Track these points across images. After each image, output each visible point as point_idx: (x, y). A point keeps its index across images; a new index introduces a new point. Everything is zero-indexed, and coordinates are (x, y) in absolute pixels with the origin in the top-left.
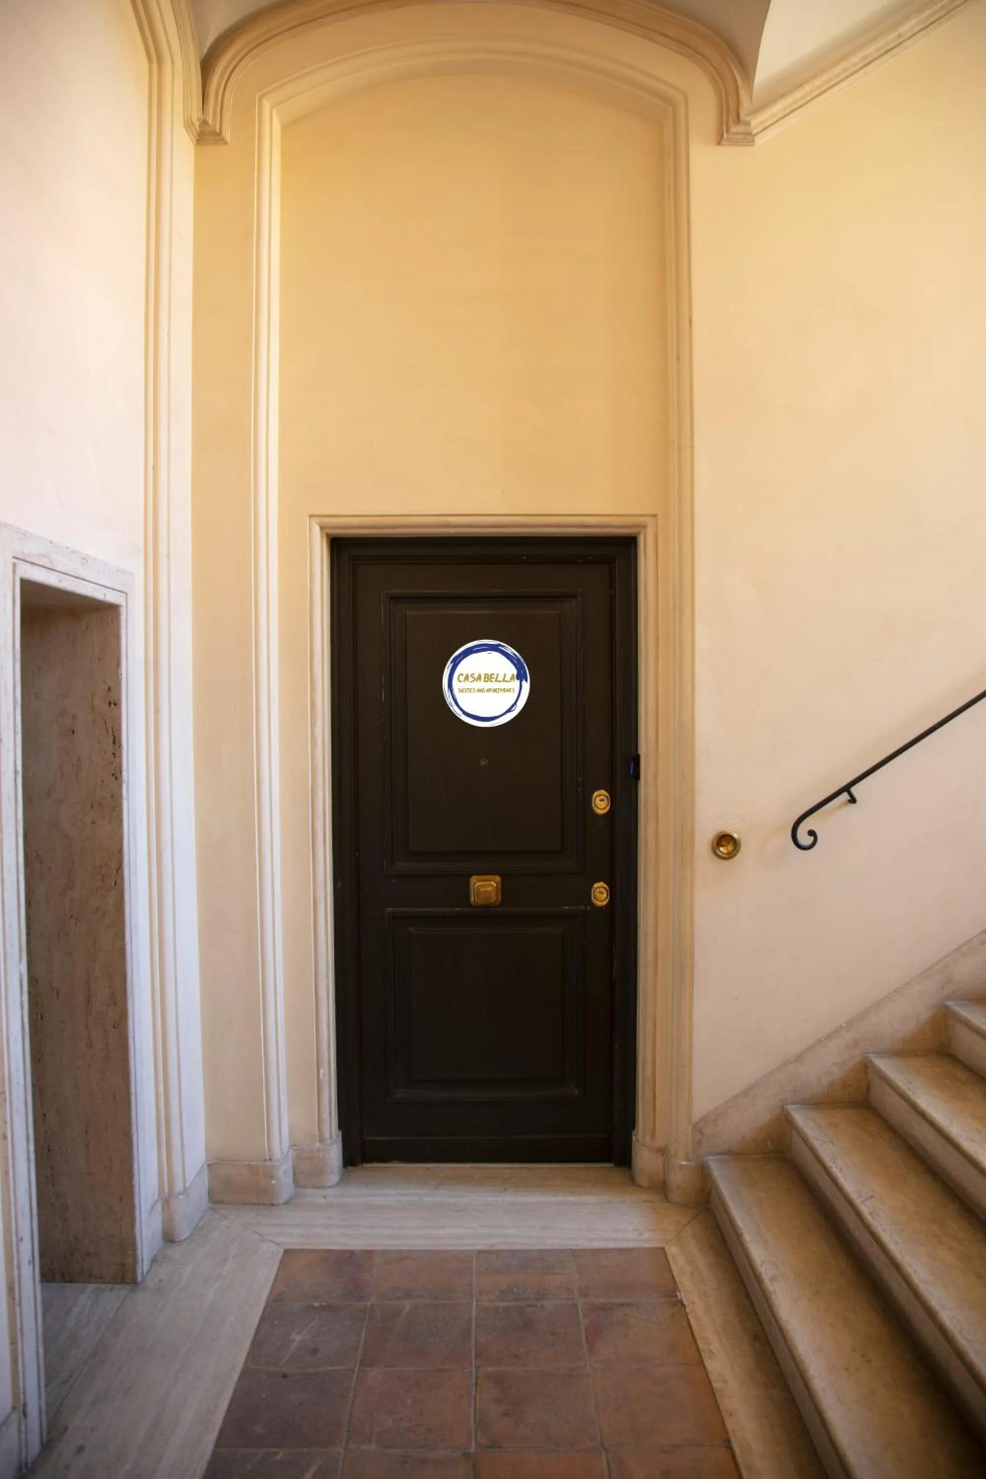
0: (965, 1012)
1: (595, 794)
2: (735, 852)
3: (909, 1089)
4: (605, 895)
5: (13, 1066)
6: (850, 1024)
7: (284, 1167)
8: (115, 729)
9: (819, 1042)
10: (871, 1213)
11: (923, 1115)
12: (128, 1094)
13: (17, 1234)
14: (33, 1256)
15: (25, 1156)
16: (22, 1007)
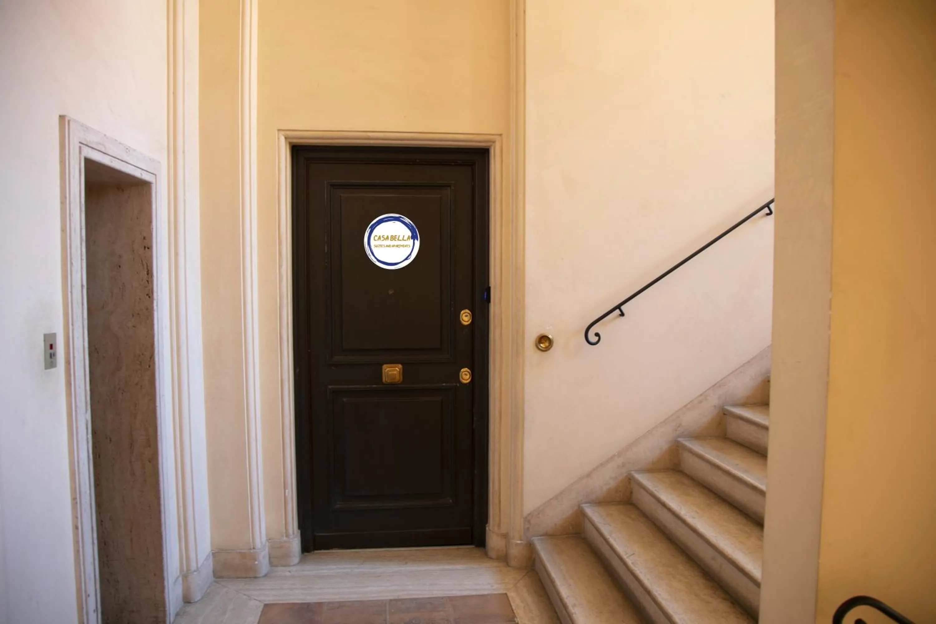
0: (689, 444)
1: (462, 312)
2: (550, 347)
3: (656, 490)
4: (468, 377)
5: (82, 484)
6: (620, 454)
7: (263, 553)
8: (148, 264)
9: (602, 465)
10: (633, 563)
11: (664, 505)
12: (159, 504)
13: (86, 592)
14: (97, 607)
15: (90, 541)
16: (88, 442)
